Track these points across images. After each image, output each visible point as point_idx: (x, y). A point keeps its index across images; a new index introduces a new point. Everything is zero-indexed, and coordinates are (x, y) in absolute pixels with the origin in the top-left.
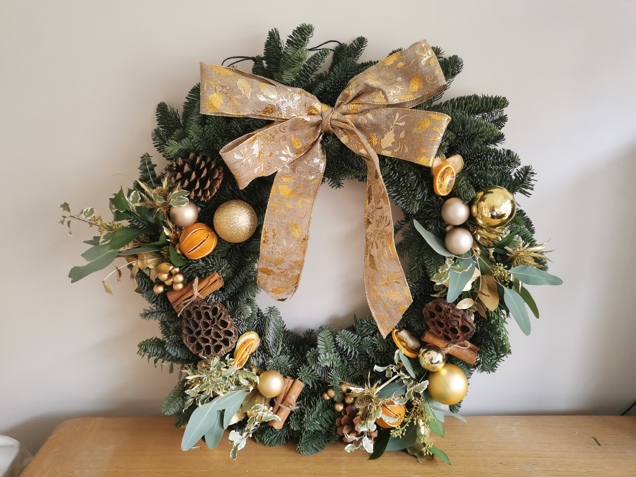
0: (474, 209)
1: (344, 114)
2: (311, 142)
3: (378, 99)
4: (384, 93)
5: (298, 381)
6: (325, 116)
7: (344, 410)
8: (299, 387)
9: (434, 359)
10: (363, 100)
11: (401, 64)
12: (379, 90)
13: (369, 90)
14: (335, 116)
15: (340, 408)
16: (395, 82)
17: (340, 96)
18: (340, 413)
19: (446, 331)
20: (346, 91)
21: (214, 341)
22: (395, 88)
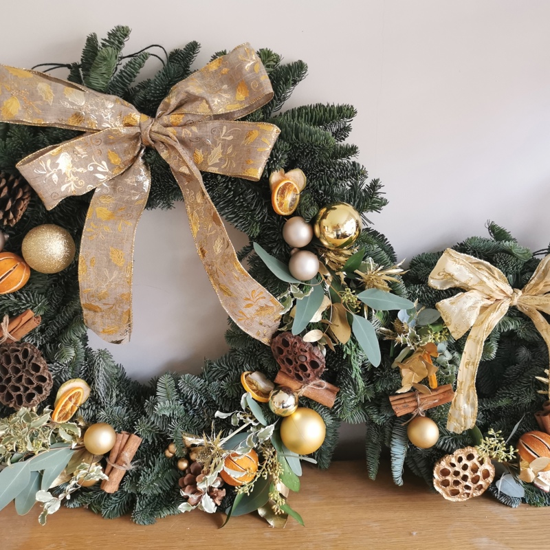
0: (317, 230)
1: (167, 126)
2: (130, 157)
3: (202, 109)
4: (207, 102)
5: (134, 436)
6: (144, 127)
7: (188, 468)
8: (135, 443)
9: (285, 402)
10: (186, 109)
11: (225, 70)
12: (203, 98)
13: (191, 99)
14: (155, 128)
15: (183, 465)
16: (220, 90)
17: (161, 106)
18: (184, 471)
19: (296, 369)
20: (166, 100)
21: (27, 389)
22: (220, 97)
